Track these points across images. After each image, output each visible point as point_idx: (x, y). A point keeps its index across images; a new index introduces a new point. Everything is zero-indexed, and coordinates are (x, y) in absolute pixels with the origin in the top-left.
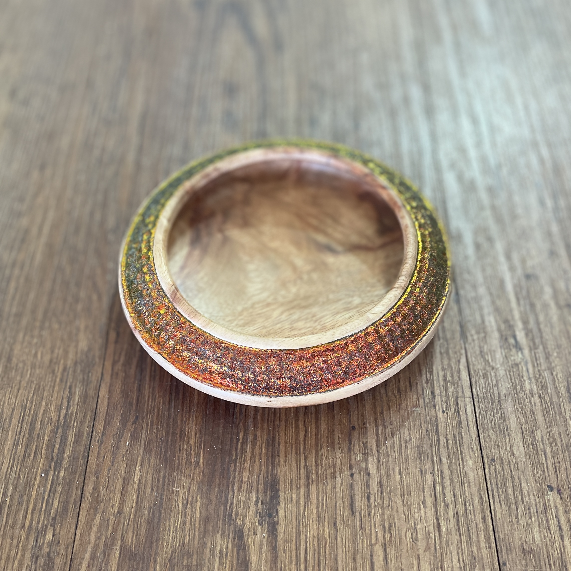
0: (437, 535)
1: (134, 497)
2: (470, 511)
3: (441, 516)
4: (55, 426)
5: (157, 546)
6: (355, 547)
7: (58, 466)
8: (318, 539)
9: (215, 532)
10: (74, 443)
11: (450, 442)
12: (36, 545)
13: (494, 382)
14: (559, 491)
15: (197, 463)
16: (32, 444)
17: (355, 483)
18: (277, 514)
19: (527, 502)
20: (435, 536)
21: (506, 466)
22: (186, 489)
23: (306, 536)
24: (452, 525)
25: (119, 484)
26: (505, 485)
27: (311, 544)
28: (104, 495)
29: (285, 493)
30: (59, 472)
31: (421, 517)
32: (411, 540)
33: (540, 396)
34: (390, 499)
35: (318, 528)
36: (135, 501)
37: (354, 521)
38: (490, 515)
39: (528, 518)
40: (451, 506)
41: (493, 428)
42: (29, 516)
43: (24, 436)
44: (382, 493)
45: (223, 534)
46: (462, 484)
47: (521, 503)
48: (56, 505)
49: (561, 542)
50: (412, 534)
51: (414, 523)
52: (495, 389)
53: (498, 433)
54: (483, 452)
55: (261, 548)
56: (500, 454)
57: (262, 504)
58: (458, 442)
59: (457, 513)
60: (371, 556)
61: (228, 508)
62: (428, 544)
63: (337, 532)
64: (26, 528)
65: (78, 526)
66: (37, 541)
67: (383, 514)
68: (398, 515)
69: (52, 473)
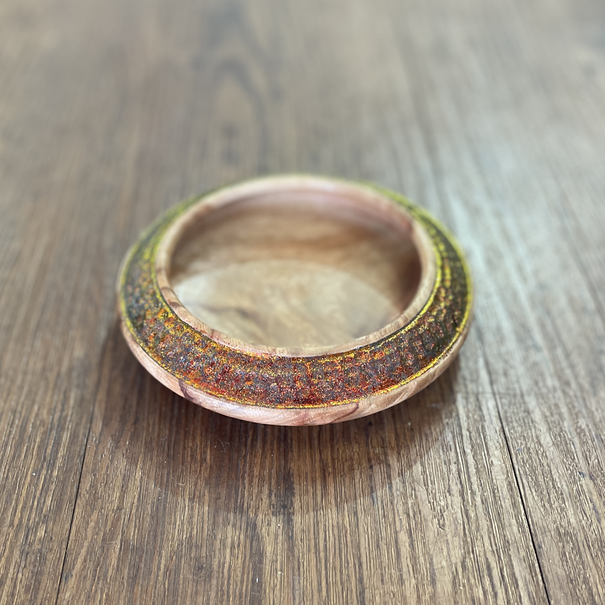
0: (466, 521)
1: (135, 493)
2: (499, 497)
3: (468, 503)
4: (47, 428)
5: (162, 540)
6: (378, 534)
7: (51, 466)
8: (338, 528)
9: (225, 524)
10: (68, 443)
12: (26, 542)
14: (591, 477)
15: (203, 460)
16: (22, 446)
17: (374, 474)
18: (292, 505)
19: (558, 488)
20: (463, 523)
21: (534, 455)
22: (193, 484)
24: (481, 511)
25: (119, 482)
26: (535, 473)
28: (102, 492)
29: (300, 485)
30: (52, 472)
31: (447, 504)
32: (438, 526)
34: (413, 488)
36: (137, 497)
37: (376, 509)
39: (561, 502)
40: (478, 494)
41: (516, 421)
42: (18, 514)
43: (13, 438)
44: (404, 483)
45: (234, 525)
46: (489, 472)
47: (553, 489)
48: (48, 502)
49: (598, 524)
50: (439, 521)
51: (441, 510)
54: (508, 442)
55: (276, 538)
56: (526, 444)
58: (481, 434)
59: (485, 499)
61: (239, 501)
62: (456, 530)
63: (358, 521)
64: (15, 527)
65: (74, 523)
66: (27, 538)
68: (423, 504)
69: (44, 472)
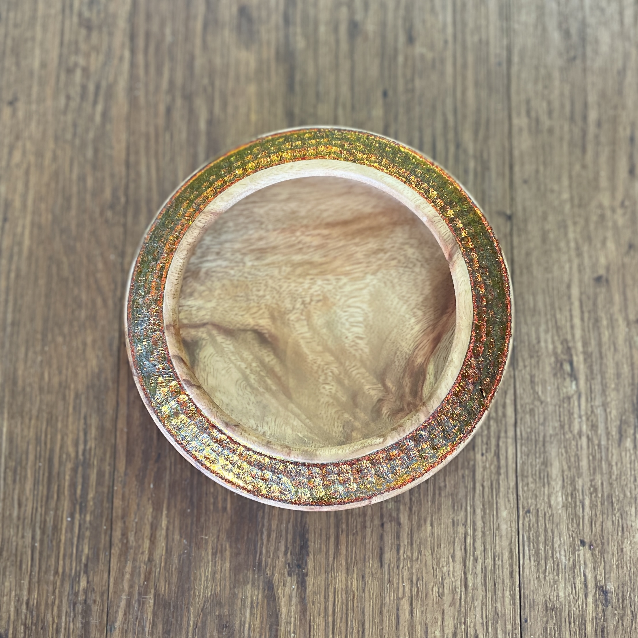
0: (463, 589)
1: (163, 544)
2: (499, 565)
3: (469, 570)
4: (74, 464)
5: (190, 595)
6: (382, 600)
7: (83, 509)
8: (347, 592)
9: (245, 582)
10: (96, 484)
11: (486, 489)
12: (72, 592)
13: (541, 420)
14: (591, 546)
16: (53, 484)
17: (385, 534)
18: (306, 565)
19: (557, 558)
20: (461, 591)
21: (541, 518)
22: (215, 536)
23: (335, 588)
24: (479, 580)
26: (538, 539)
27: (340, 596)
28: (132, 542)
29: (315, 543)
30: (85, 516)
31: (449, 571)
32: (437, 595)
33: (588, 437)
34: (420, 552)
35: (347, 581)
36: (164, 548)
37: (382, 573)
38: (518, 570)
39: (555, 574)
40: (480, 561)
41: (532, 475)
43: (43, 476)
44: (412, 544)
45: (253, 584)
46: (494, 536)
47: (551, 559)
48: (86, 551)
49: (584, 599)
50: (438, 589)
51: (442, 577)
52: (541, 428)
53: (537, 480)
54: (519, 501)
55: (290, 600)
56: (536, 505)
57: (291, 554)
58: (494, 490)
59: (485, 568)
60: (398, 609)
61: (258, 558)
62: (453, 599)
63: (365, 585)
64: (60, 575)
65: (111, 573)
66: (72, 588)
67: (412, 567)
68: (426, 569)
69: (78, 516)
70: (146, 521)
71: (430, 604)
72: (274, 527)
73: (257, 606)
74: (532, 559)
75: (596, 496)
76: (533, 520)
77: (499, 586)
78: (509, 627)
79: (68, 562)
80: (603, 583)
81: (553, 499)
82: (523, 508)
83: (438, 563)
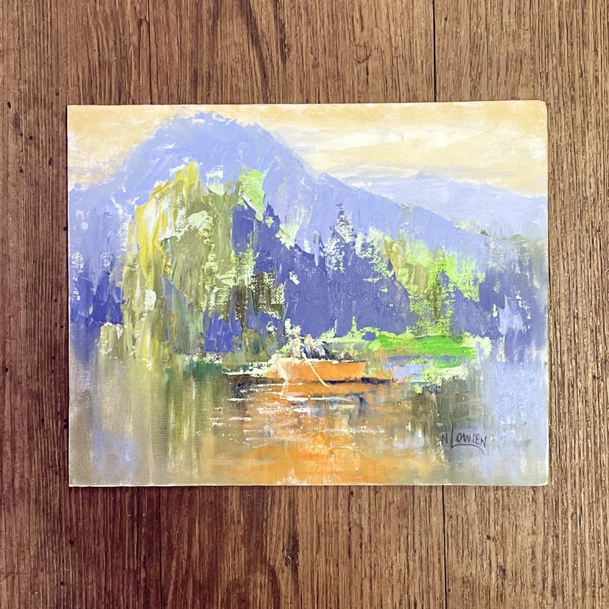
23: (318, 573)
27: (321, 578)
35: (326, 568)
38: (444, 556)
57: (287, 551)
60: (361, 586)
67: (371, 558)
70: (184, 531)
71: (384, 582)
72: (274, 533)
73: (265, 587)
74: (454, 549)
75: (498, 505)
76: (454, 523)
77: (431, 569)
78: (438, 595)
79: (131, 560)
80: (502, 564)
81: (468, 508)
82: (448, 515)
83: (389, 555)
